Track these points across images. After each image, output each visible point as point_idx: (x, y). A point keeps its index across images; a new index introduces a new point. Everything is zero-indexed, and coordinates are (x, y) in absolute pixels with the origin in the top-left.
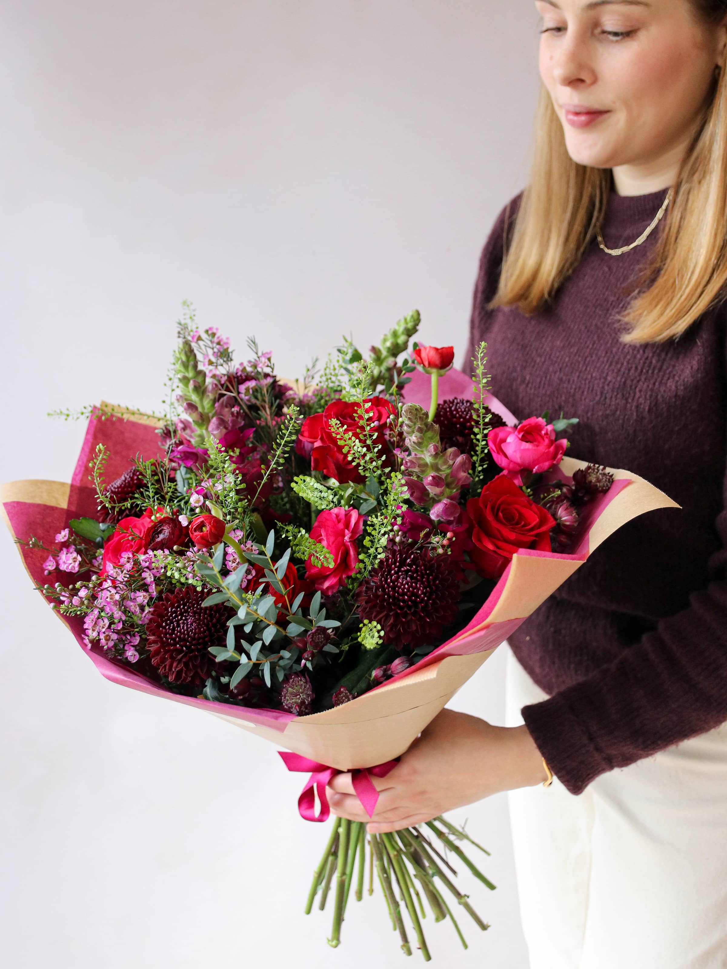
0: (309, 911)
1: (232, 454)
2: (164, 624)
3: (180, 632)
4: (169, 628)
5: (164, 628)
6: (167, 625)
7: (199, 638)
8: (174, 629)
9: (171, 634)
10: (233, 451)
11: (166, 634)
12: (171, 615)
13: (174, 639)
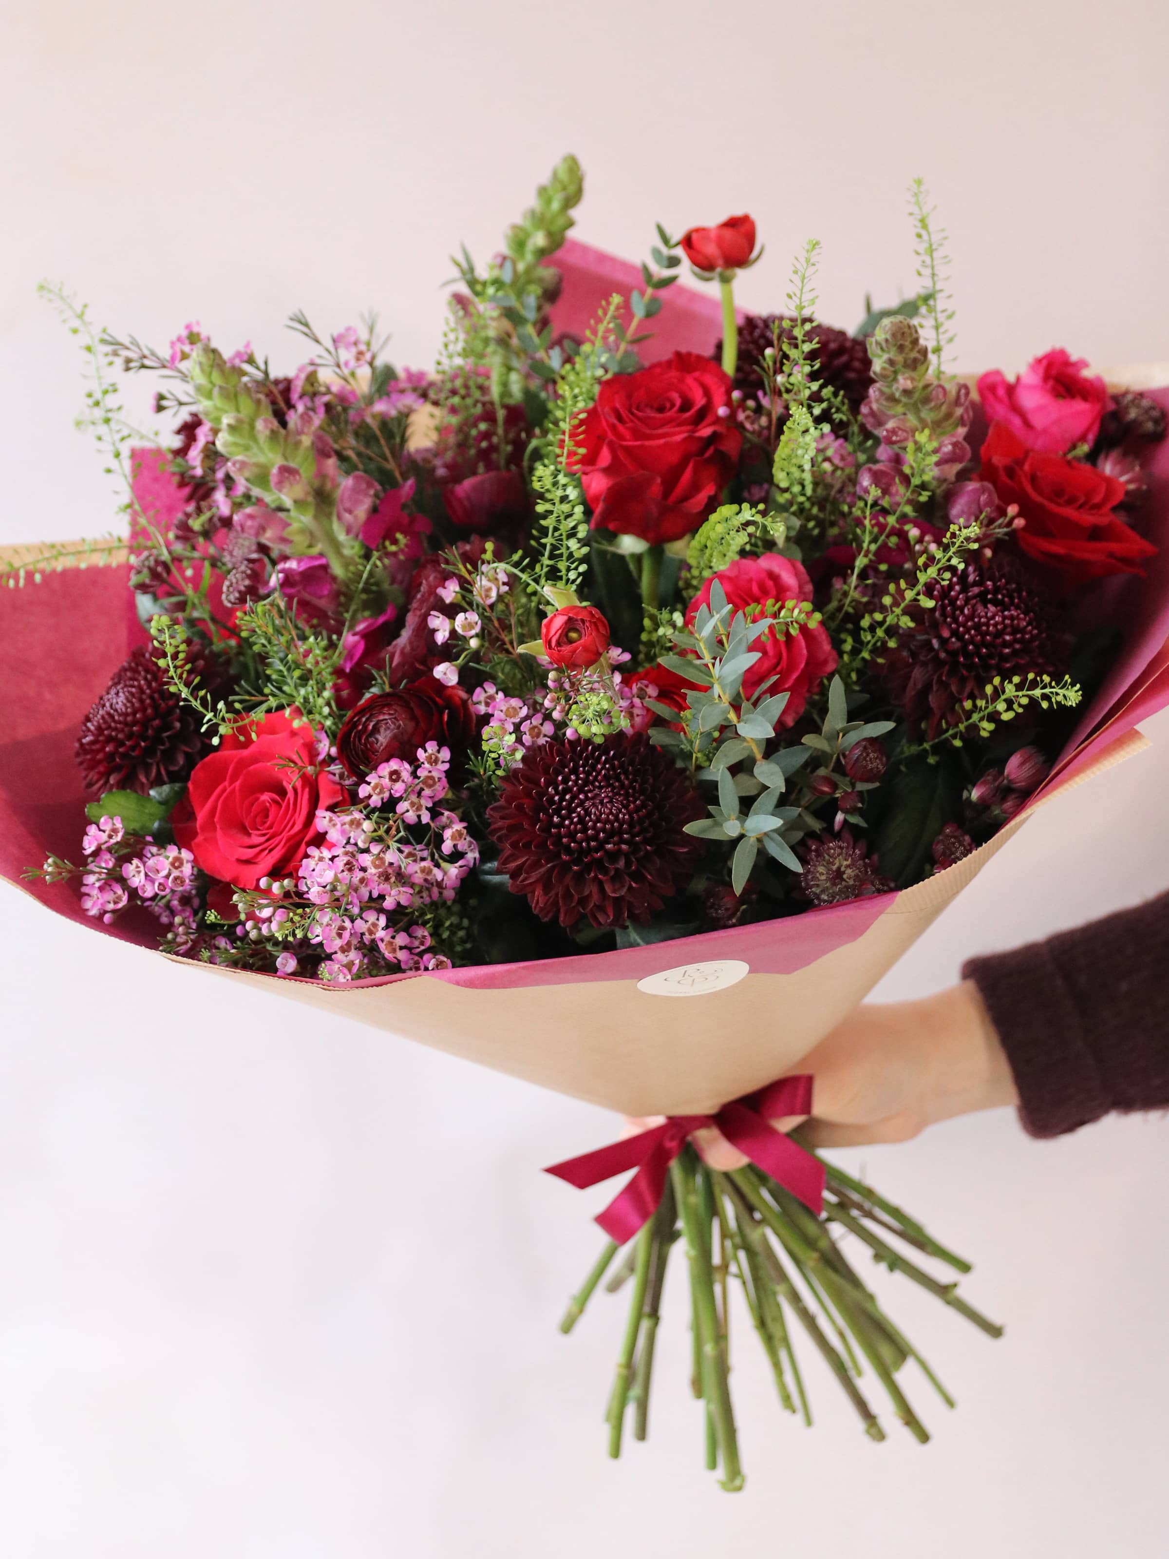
0: (616, 1451)
1: (393, 548)
2: (556, 819)
3: (598, 820)
4: (572, 823)
5: (560, 825)
6: (563, 819)
7: (641, 821)
8: (581, 820)
9: (585, 830)
10: (395, 542)
11: (572, 836)
12: (562, 799)
13: (595, 838)
